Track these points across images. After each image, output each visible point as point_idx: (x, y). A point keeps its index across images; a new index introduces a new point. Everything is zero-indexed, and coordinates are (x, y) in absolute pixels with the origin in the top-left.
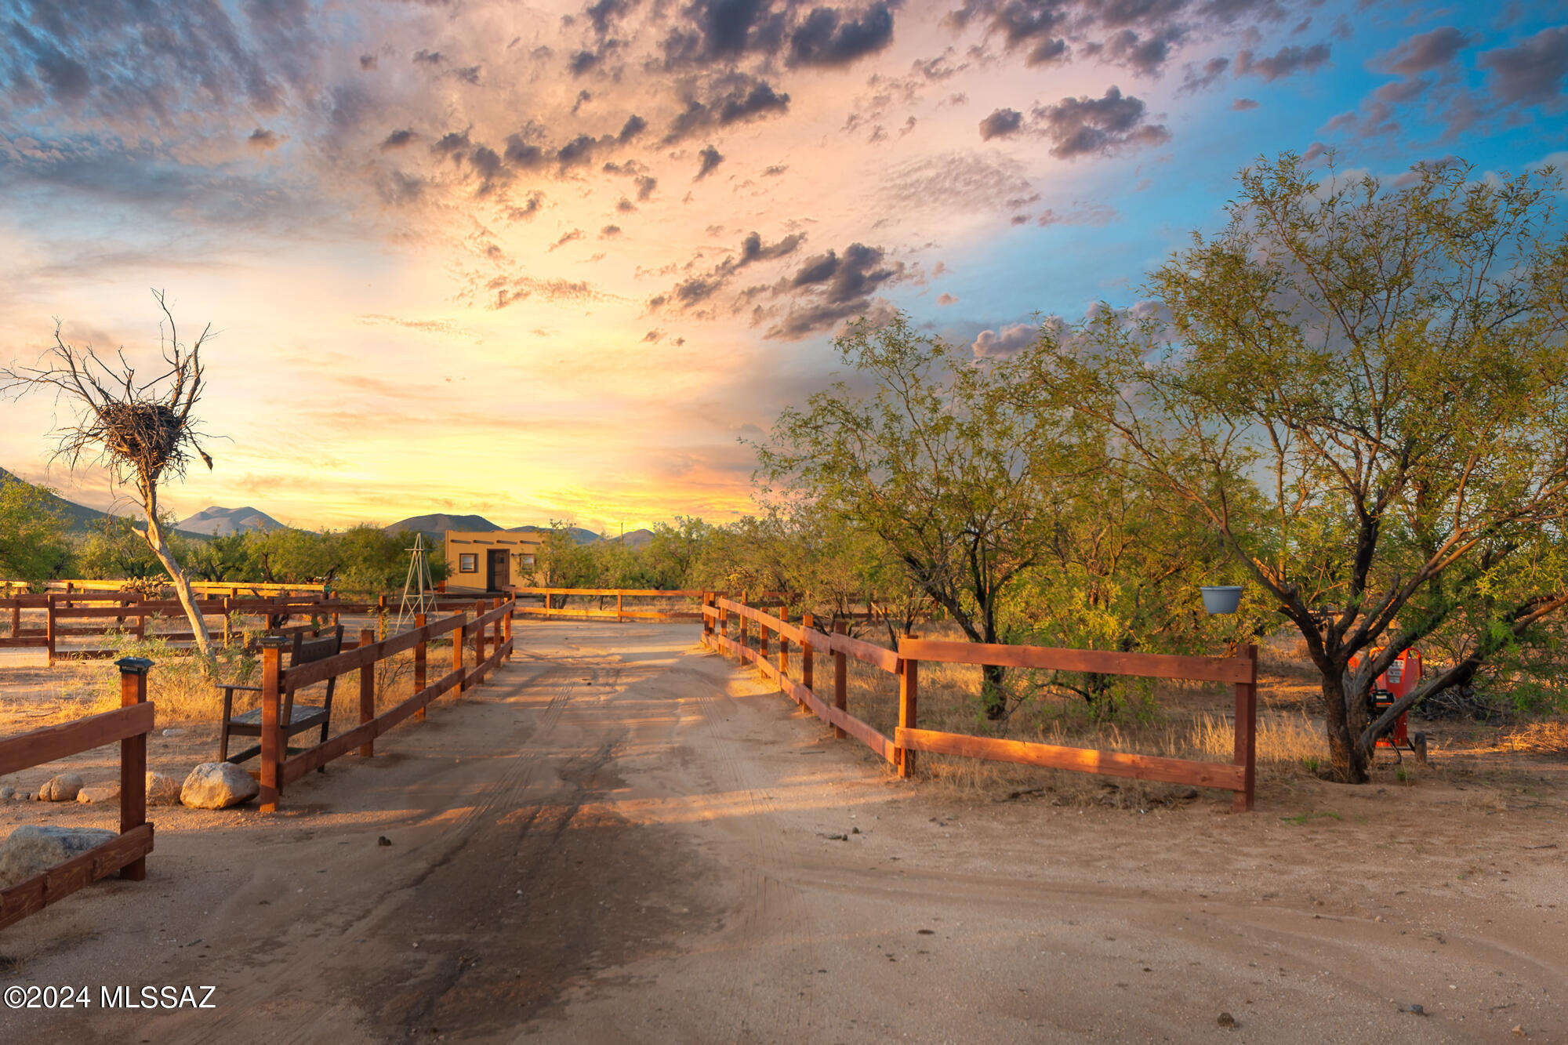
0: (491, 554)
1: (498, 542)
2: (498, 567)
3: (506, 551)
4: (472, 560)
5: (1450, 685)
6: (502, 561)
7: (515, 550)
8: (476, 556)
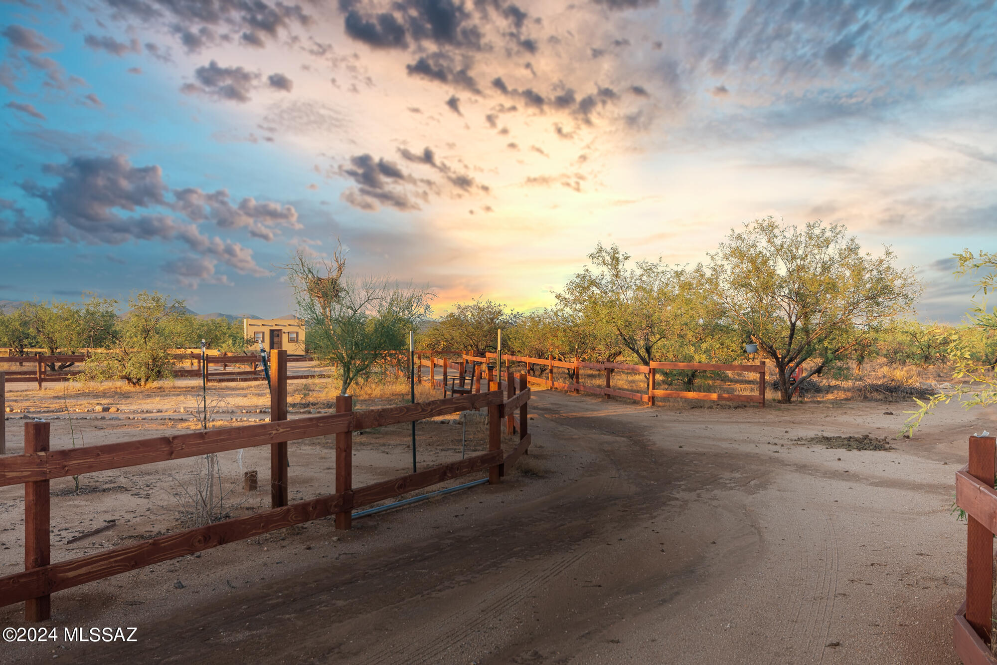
0: (272, 331)
1: (276, 325)
2: (276, 339)
3: (280, 330)
4: (261, 335)
5: (815, 374)
6: (278, 336)
7: (285, 329)
8: (263, 333)
